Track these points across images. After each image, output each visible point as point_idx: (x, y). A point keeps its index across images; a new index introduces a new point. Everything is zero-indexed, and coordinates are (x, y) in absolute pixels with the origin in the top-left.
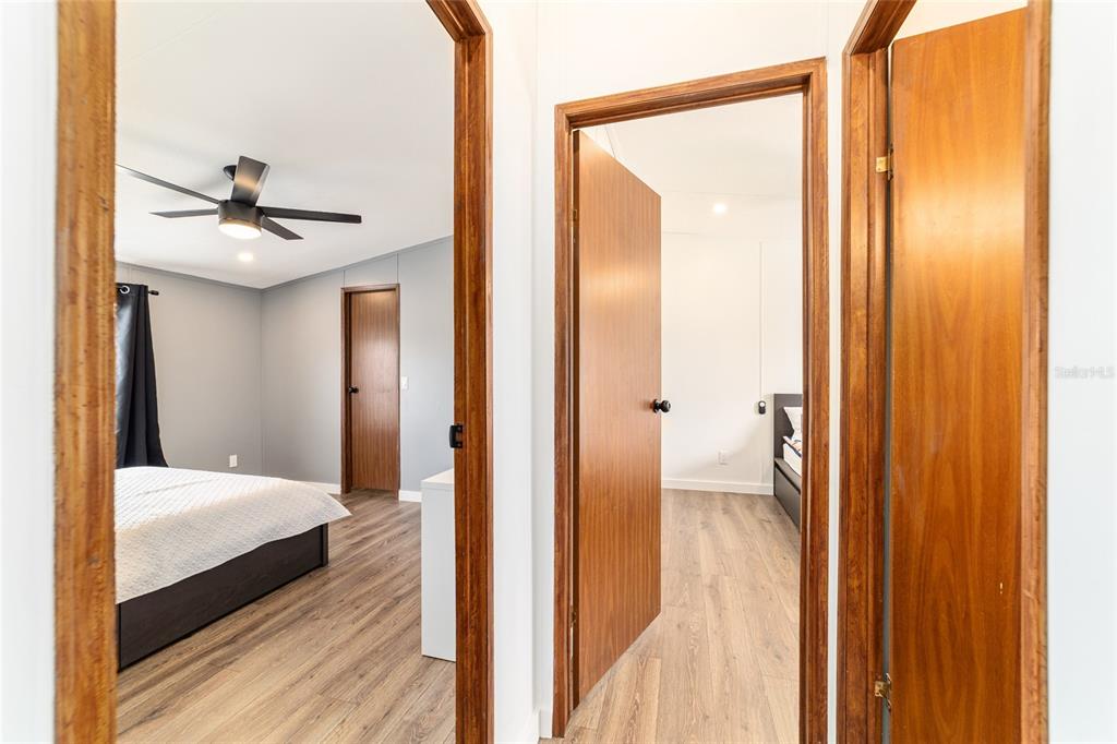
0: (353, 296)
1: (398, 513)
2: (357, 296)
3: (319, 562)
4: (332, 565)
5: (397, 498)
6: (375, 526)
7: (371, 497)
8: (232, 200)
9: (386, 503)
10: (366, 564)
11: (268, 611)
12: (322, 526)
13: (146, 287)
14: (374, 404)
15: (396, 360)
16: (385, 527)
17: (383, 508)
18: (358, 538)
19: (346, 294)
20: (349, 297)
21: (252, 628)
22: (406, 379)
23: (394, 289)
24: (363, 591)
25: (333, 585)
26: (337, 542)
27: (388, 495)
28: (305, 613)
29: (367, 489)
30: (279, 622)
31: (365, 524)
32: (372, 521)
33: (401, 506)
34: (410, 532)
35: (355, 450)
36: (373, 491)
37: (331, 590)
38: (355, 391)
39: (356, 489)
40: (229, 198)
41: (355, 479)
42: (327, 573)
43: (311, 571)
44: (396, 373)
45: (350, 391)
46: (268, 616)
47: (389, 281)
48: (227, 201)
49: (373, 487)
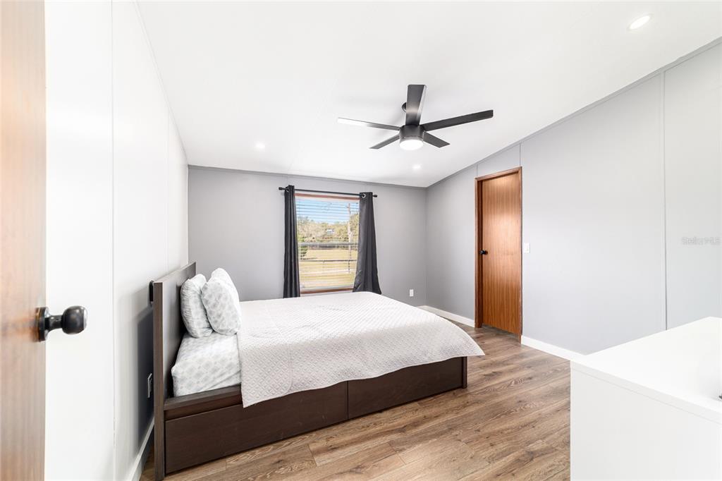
0: (484, 183)
1: (521, 356)
2: (487, 182)
3: (460, 385)
4: (470, 390)
5: (519, 341)
6: (503, 363)
7: (498, 335)
8: (406, 125)
9: (509, 344)
10: (497, 400)
11: (426, 414)
12: (463, 358)
13: (372, 193)
14: (500, 263)
15: (519, 229)
16: (511, 366)
17: (508, 348)
18: (489, 371)
19: (478, 182)
20: (480, 183)
21: (415, 424)
22: (528, 244)
23: (516, 173)
24: (497, 429)
25: (471, 409)
26: (473, 369)
27: (512, 336)
28: (451, 429)
29: (493, 328)
30: (433, 429)
31: (494, 359)
32: (500, 357)
33: (523, 350)
34: (535, 379)
35: (485, 298)
36: (499, 330)
37: (470, 415)
38: (486, 253)
39: (485, 326)
40: (404, 124)
41: (485, 318)
42: (466, 395)
43: (454, 389)
44: (518, 240)
45: (482, 253)
46: (426, 419)
47: (513, 166)
48: (403, 126)
49: (499, 328)
